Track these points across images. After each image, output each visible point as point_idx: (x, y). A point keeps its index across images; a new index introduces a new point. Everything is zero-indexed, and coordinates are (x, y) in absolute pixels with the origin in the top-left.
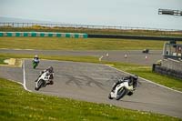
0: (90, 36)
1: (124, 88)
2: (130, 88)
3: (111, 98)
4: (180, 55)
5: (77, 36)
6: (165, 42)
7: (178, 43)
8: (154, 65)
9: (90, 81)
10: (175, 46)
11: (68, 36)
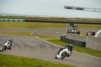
0: (26, 21)
1: (65, 52)
2: (69, 52)
3: (56, 58)
4: (76, 31)
5: (19, 21)
6: (68, 24)
7: (75, 25)
8: (62, 37)
9: (27, 46)
10: (73, 27)
11: (14, 21)
